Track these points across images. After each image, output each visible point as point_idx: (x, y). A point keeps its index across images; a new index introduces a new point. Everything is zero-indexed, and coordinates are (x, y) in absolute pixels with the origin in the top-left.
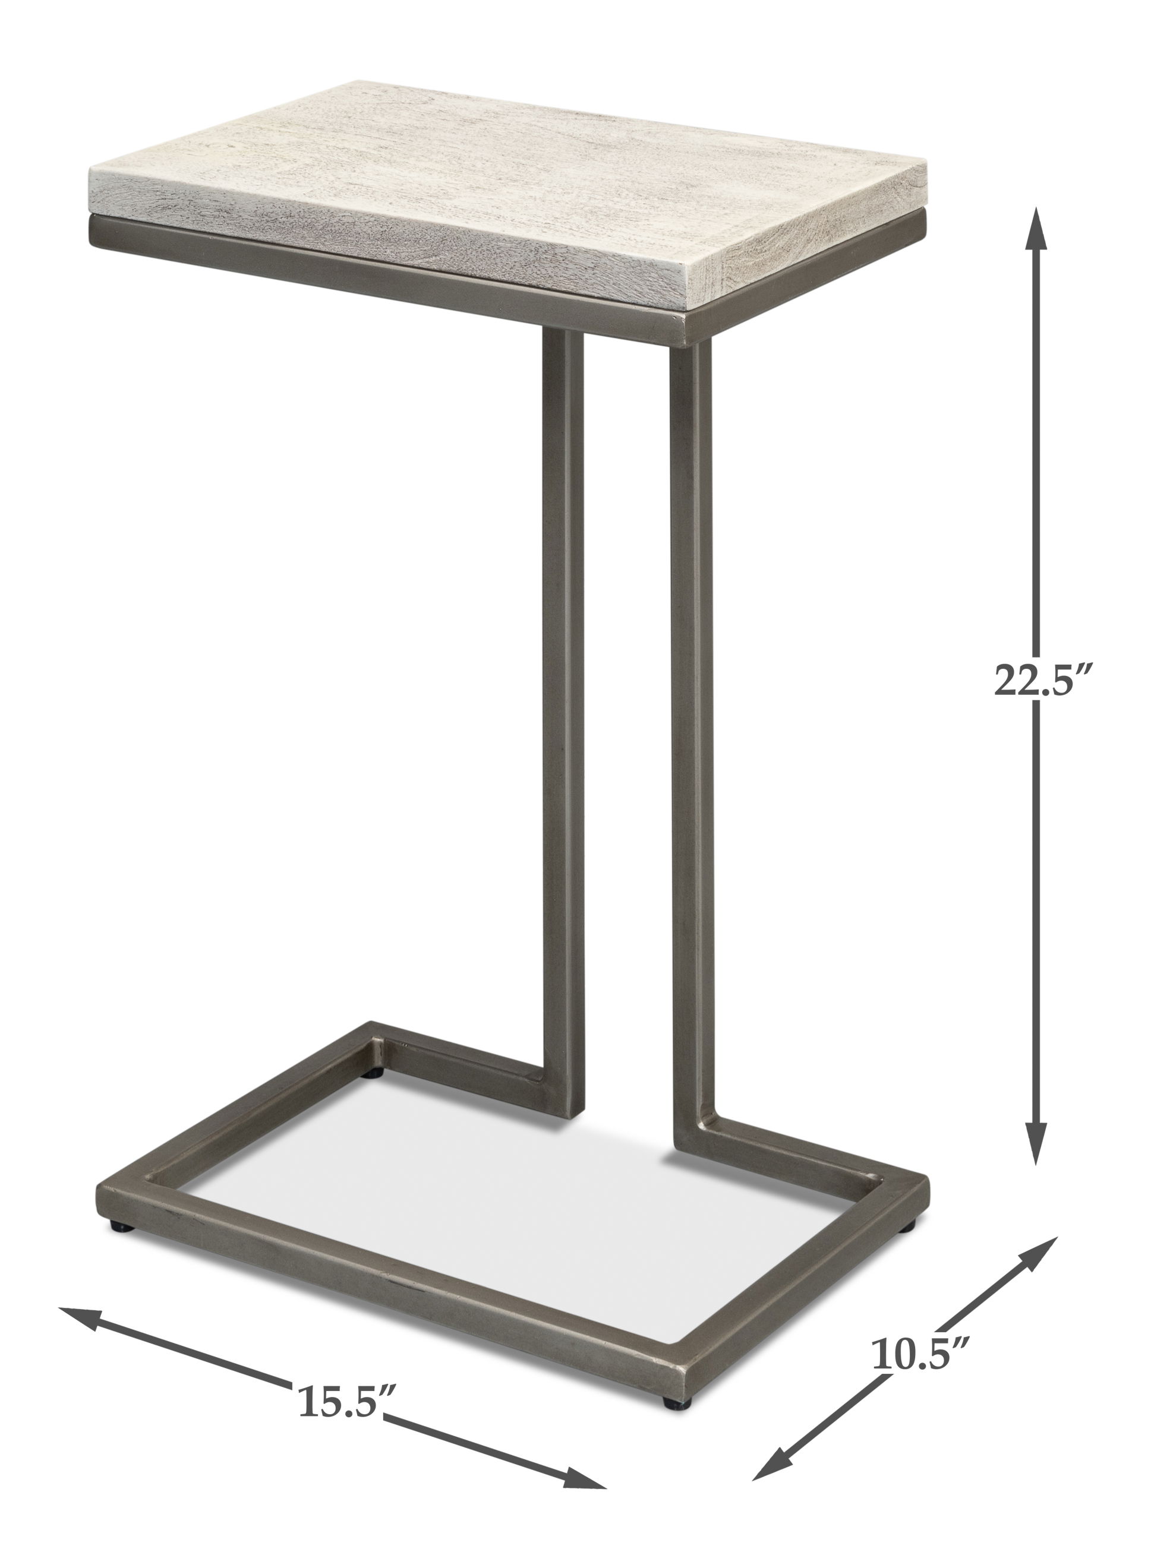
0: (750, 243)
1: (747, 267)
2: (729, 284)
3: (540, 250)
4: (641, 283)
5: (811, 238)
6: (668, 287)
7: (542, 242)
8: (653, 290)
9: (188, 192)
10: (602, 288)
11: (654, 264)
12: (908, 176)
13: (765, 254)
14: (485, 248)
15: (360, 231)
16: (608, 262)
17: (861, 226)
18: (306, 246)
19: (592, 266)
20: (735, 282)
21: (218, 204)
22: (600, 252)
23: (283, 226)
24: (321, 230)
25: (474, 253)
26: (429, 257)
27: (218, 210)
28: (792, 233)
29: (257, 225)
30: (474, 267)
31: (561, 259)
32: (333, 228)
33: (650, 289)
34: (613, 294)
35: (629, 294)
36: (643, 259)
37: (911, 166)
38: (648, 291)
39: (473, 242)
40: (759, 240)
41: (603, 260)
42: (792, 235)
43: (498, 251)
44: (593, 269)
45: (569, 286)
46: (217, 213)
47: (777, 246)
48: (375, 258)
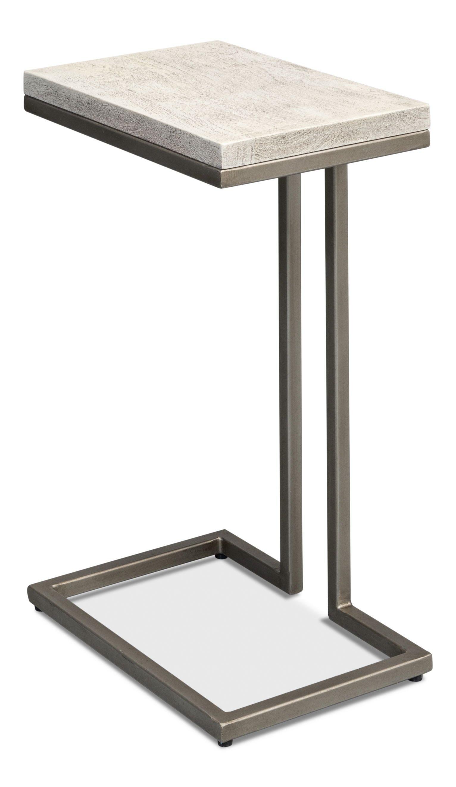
0: (275, 138)
1: (272, 150)
2: (258, 158)
3: (172, 131)
4: (206, 152)
5: (328, 139)
6: (215, 155)
7: (172, 127)
8: (210, 157)
9: (55, 87)
10: (193, 154)
11: (210, 143)
12: (412, 112)
13: (287, 144)
14: (153, 128)
15: (111, 114)
16: (194, 140)
17: (371, 135)
18: (94, 119)
19: (189, 141)
20: (262, 157)
21: (65, 94)
22: (192, 135)
23: (86, 108)
24: (99, 111)
25: (149, 130)
26: (134, 130)
27: (65, 98)
28: (311, 135)
29: (78, 106)
30: (149, 137)
31: (179, 136)
32: (103, 111)
33: (209, 156)
34: (196, 157)
35: (202, 158)
36: (207, 140)
37: (415, 107)
38: (208, 157)
40: (283, 137)
41: (193, 139)
42: (311, 136)
43: (157, 130)
44: (189, 143)
45: (181, 151)
47: (298, 141)
48: (116, 129)
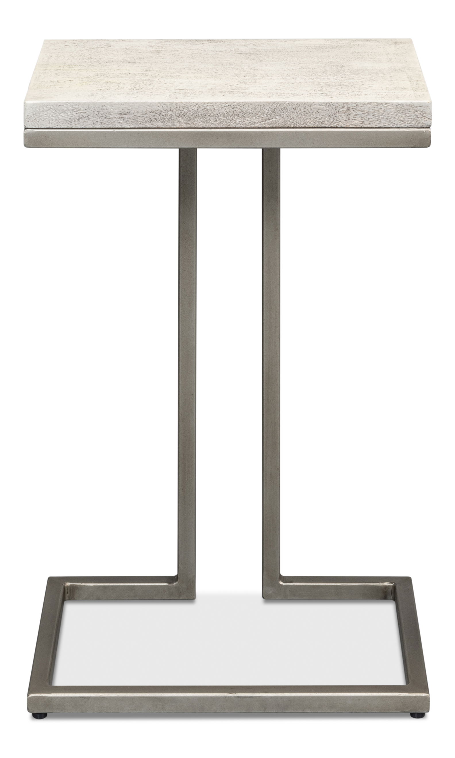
3: (339, 107)
4: (404, 116)
6: (421, 115)
7: (339, 102)
8: (411, 119)
9: (97, 107)
10: (379, 122)
11: (412, 105)
14: (302, 111)
15: (218, 113)
16: (383, 107)
18: (181, 126)
19: (373, 111)
21: (119, 110)
22: (377, 103)
23: (165, 117)
24: (191, 116)
25: (295, 114)
26: (265, 121)
27: (119, 114)
29: (146, 119)
30: (295, 122)
31: (353, 110)
32: (200, 114)
33: (409, 119)
34: (386, 125)
35: (396, 123)
36: (405, 103)
38: (408, 119)
39: (294, 109)
41: (379, 107)
43: (311, 111)
45: (357, 124)
46: (118, 116)
48: (229, 127)
